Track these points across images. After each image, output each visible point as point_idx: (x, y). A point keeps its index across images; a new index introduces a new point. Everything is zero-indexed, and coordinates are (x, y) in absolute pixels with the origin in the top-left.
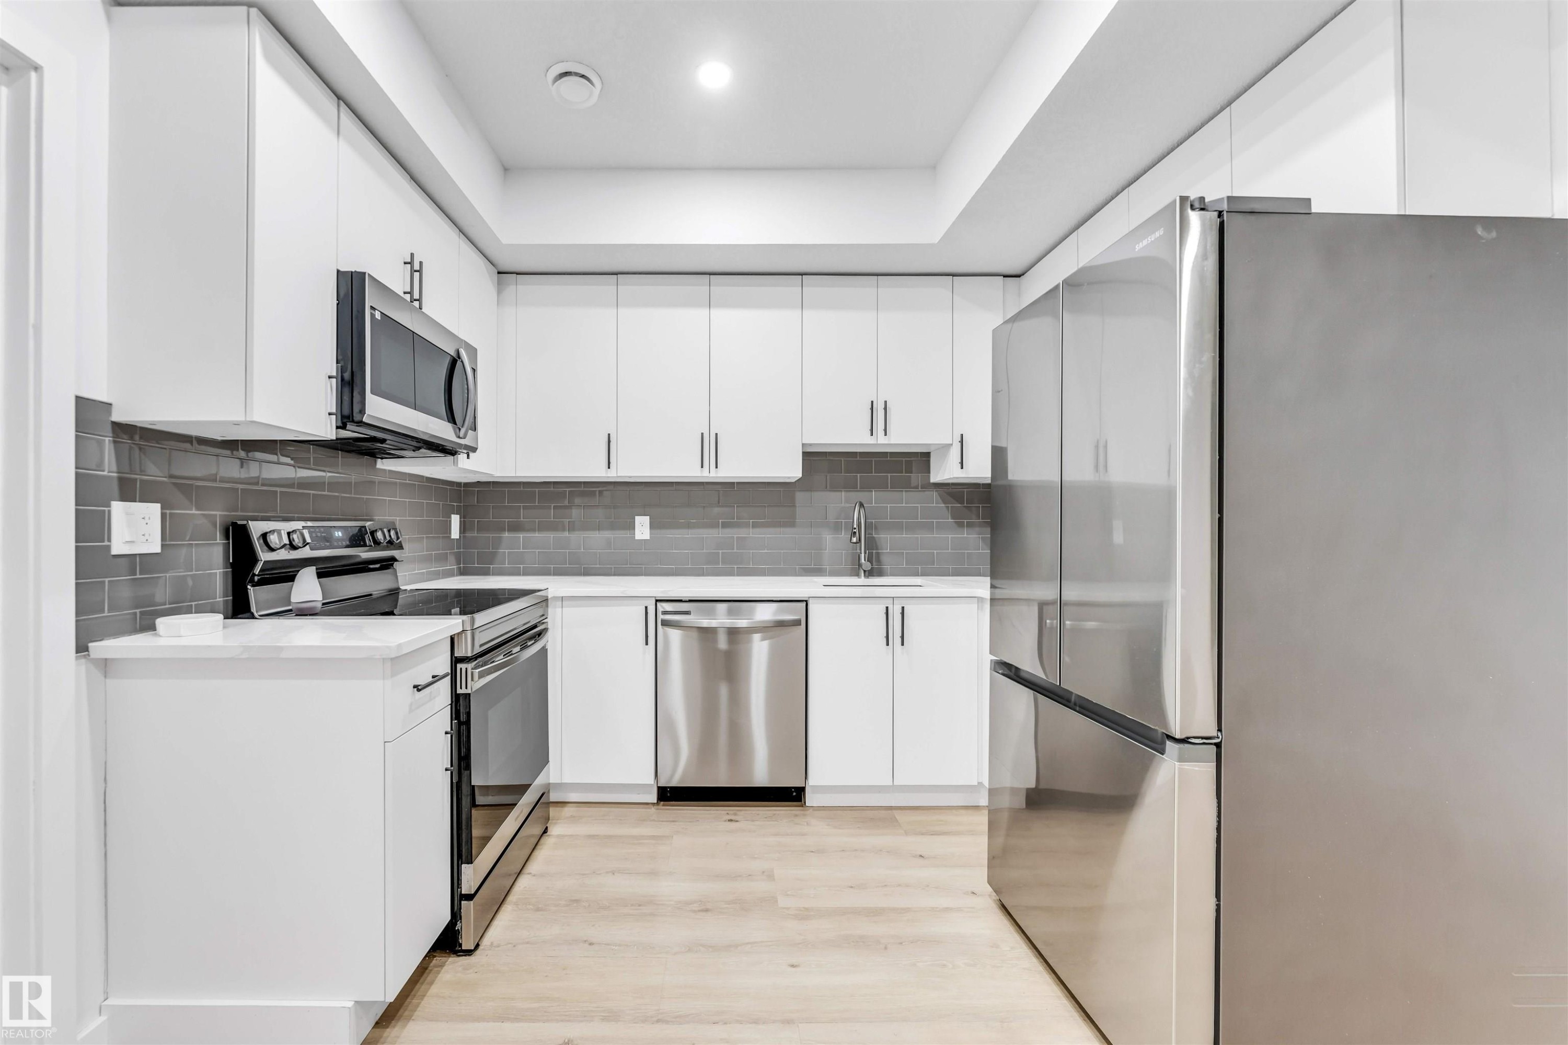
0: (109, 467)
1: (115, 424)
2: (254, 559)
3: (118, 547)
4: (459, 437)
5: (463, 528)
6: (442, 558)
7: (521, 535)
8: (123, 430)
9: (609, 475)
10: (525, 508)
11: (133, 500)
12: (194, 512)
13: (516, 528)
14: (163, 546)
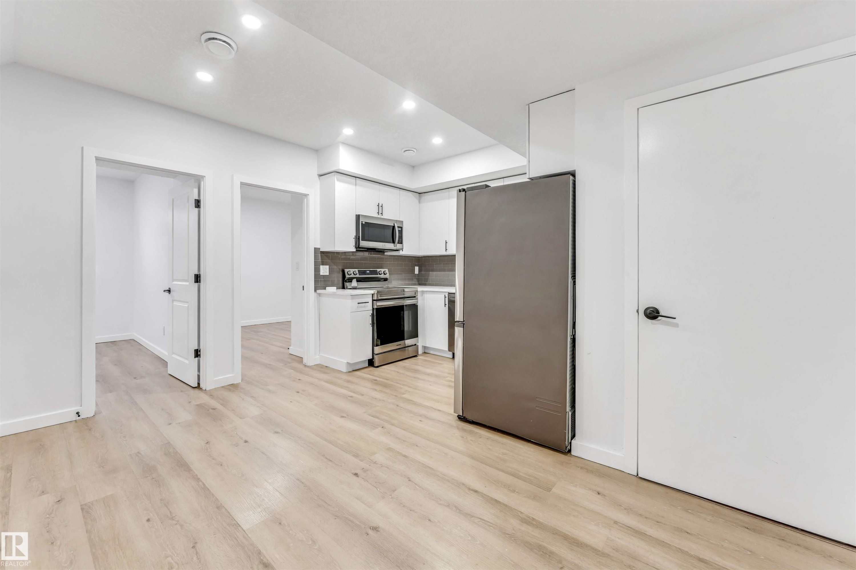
0: (320, 260)
1: (321, 251)
2: (345, 277)
3: (321, 274)
4: (394, 246)
5: (420, 271)
6: (412, 279)
7: (434, 273)
8: (322, 253)
9: (447, 254)
10: (435, 264)
11: (324, 265)
12: (335, 267)
13: (433, 271)
14: (329, 274)
